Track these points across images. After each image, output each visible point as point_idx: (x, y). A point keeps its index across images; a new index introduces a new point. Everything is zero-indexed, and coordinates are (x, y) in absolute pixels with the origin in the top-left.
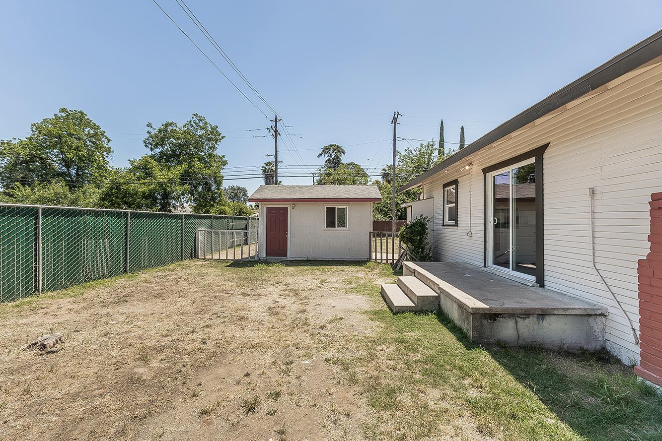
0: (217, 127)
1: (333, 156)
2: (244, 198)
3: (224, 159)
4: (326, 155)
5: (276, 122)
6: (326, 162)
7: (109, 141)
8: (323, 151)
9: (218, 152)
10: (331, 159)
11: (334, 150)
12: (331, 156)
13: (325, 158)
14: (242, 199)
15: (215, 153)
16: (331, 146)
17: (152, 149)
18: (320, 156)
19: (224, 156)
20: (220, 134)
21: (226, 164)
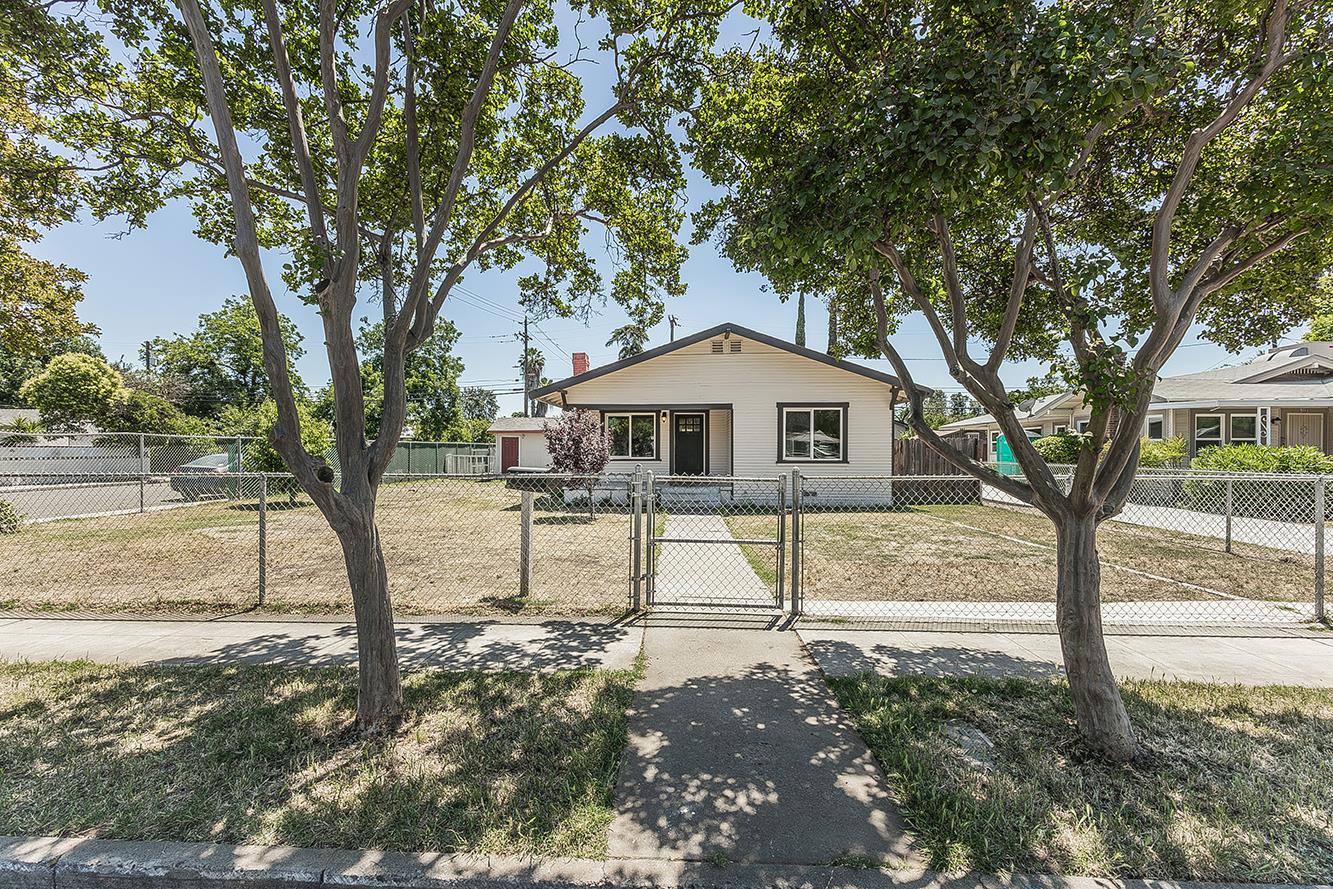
1: (631, 345)
2: (490, 409)
3: (459, 362)
4: (620, 342)
5: (526, 325)
6: (620, 353)
7: (302, 338)
8: (614, 336)
9: (453, 354)
10: (628, 348)
11: (632, 335)
12: (627, 344)
13: (618, 347)
14: (487, 411)
15: (447, 355)
16: (626, 329)
18: (609, 343)
19: (460, 359)
20: (455, 331)
21: (464, 369)
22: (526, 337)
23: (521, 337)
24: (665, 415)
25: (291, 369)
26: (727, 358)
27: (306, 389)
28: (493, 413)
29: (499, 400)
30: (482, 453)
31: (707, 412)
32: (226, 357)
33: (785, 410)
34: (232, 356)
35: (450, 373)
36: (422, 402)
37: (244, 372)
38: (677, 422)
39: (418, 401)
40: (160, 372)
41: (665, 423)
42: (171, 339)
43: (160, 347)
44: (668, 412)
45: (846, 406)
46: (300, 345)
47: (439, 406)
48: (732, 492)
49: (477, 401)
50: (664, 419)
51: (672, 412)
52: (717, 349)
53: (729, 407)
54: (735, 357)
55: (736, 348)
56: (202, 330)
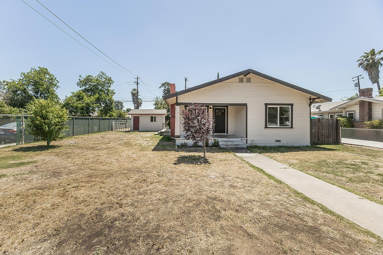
0: (111, 78)
1: (167, 88)
2: (121, 107)
3: (113, 91)
4: (164, 87)
5: (138, 79)
6: (164, 90)
7: (58, 82)
8: (162, 85)
9: (111, 89)
10: (166, 89)
11: (167, 85)
12: (166, 88)
13: (163, 88)
14: (120, 108)
15: (109, 89)
16: (166, 83)
17: (80, 87)
18: (160, 87)
19: (114, 90)
20: (112, 81)
21: (115, 93)
22: (138, 83)
23: (136, 83)
24: (210, 108)
25: (54, 92)
26: (245, 85)
27: (59, 99)
28: (122, 108)
29: (124, 104)
30: (123, 121)
31: (227, 107)
32: (30, 88)
33: (268, 106)
34: (32, 87)
35: (110, 95)
36: (100, 104)
37: (37, 93)
38: (215, 111)
39: (99, 103)
40: (5, 92)
41: (211, 111)
42: (10, 81)
43: (5, 84)
44: (212, 107)
45: (292, 105)
46: (57, 84)
47: (107, 105)
48: (247, 140)
49: (117, 104)
50: (211, 110)
51: (213, 107)
52: (241, 81)
53: (245, 105)
54: (249, 84)
55: (249, 80)
56: (21, 78)
